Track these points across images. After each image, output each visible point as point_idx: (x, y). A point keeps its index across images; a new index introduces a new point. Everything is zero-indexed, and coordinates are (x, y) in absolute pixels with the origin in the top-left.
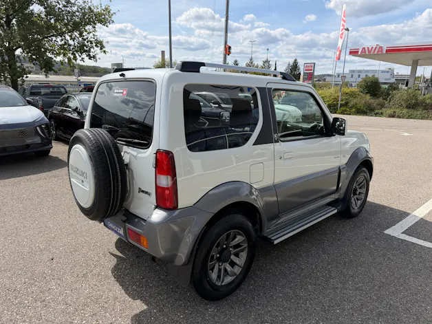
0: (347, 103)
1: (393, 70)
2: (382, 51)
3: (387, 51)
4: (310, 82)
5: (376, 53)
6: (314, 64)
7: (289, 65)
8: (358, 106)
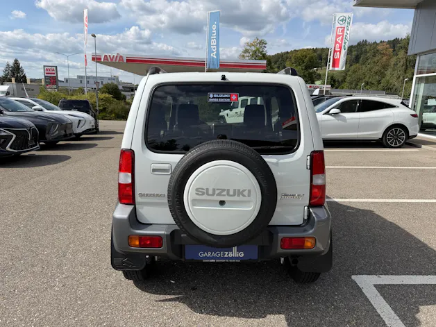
0: (105, 109)
1: (118, 78)
2: (123, 60)
3: (127, 60)
4: (55, 86)
5: (117, 61)
6: (56, 67)
7: (8, 65)
8: (116, 111)
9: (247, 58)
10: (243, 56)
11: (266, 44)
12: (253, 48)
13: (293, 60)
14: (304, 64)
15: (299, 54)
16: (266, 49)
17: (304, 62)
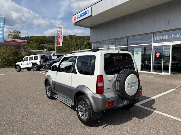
9: (11, 38)
10: (9, 37)
11: (20, 32)
12: (13, 34)
13: (33, 40)
14: (38, 42)
15: (36, 38)
16: (20, 35)
17: (38, 41)
